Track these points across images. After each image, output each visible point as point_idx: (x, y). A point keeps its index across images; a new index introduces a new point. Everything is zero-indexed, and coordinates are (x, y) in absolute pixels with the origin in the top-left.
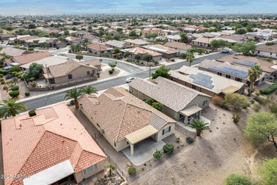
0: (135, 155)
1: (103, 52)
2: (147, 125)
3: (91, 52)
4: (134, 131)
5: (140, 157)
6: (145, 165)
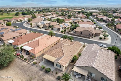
6: (39, 66)
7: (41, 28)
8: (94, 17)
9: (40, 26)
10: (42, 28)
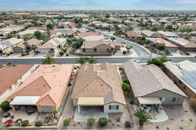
0: (81, 114)
1: (133, 37)
2: (101, 96)
3: (126, 36)
4: (88, 96)
5: (82, 116)
6: (79, 123)
7: (9, 55)
8: (88, 24)
9: (4, 52)
10: (11, 53)
